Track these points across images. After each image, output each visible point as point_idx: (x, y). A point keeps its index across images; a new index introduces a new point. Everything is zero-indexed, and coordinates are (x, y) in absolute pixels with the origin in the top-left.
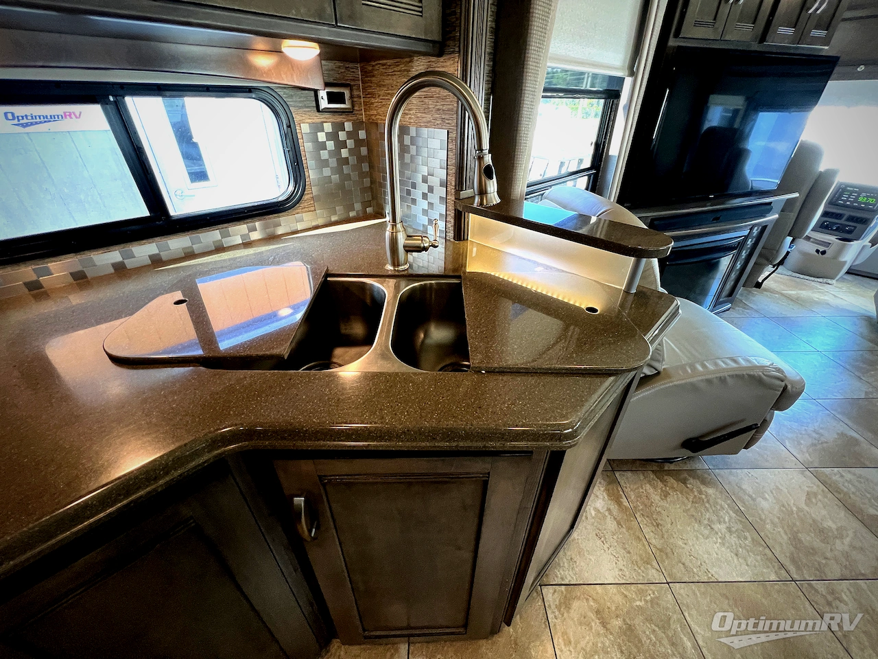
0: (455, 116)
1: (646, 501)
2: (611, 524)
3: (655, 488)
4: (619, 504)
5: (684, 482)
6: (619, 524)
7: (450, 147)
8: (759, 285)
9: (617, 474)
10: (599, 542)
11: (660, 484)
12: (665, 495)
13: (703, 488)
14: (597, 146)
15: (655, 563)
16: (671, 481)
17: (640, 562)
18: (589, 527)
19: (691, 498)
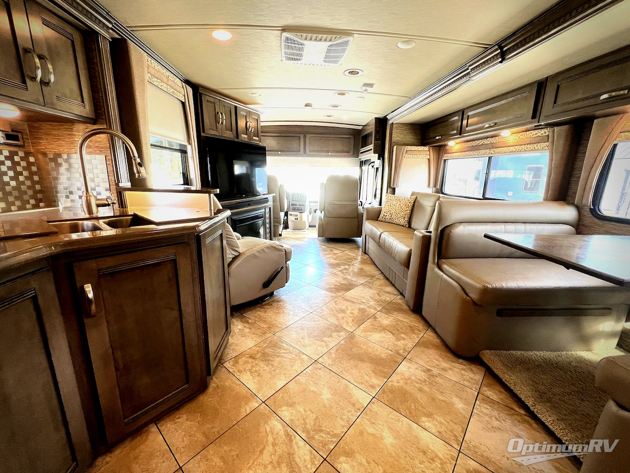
0: (109, 149)
1: (259, 317)
2: (247, 330)
3: (261, 311)
4: (248, 323)
5: (271, 305)
6: (250, 328)
7: (108, 163)
8: (280, 235)
9: (244, 315)
10: (243, 338)
11: (262, 310)
12: (266, 312)
13: (278, 303)
14: (184, 174)
15: (268, 332)
16: (266, 307)
17: (262, 335)
18: (238, 336)
19: (275, 308)
